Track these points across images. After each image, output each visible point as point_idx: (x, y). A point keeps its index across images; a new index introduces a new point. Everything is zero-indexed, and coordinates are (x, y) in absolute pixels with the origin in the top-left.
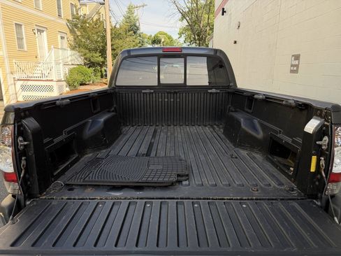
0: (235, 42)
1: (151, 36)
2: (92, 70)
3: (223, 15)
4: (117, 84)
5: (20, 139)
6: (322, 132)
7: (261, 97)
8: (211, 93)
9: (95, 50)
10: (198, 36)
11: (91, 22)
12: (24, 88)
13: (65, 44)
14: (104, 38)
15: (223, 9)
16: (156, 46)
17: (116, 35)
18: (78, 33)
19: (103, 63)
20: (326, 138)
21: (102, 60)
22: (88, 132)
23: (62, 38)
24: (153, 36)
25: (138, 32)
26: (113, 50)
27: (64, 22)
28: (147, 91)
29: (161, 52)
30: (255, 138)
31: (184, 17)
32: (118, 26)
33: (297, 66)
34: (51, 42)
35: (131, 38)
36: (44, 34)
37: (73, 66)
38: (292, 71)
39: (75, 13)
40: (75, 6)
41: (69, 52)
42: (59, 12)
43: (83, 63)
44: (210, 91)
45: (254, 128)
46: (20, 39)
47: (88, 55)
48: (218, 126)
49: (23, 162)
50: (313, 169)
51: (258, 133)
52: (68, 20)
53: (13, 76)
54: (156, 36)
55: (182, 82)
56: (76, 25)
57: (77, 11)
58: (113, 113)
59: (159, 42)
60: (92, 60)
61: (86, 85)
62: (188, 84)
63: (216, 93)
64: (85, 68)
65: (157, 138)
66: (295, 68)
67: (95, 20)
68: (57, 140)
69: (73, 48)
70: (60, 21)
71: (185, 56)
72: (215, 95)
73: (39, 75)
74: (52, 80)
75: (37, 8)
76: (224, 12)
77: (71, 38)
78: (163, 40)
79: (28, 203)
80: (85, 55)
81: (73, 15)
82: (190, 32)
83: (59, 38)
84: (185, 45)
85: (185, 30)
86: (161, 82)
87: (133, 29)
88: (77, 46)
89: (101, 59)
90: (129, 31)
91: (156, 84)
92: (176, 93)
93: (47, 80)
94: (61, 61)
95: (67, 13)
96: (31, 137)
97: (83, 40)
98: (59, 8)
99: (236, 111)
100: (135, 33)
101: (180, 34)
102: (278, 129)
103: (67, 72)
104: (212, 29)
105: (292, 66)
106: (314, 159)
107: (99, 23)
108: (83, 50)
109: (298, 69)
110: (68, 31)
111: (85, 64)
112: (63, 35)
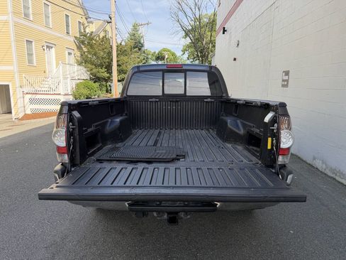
0: (235, 59)
1: (155, 53)
2: (97, 84)
3: (224, 33)
4: (128, 94)
5: (71, 124)
6: (274, 121)
7: (241, 102)
8: (207, 102)
9: (101, 66)
10: (201, 52)
11: (98, 39)
12: (32, 101)
13: (72, 60)
14: (110, 54)
15: (224, 28)
16: (160, 62)
17: (121, 51)
18: (85, 49)
19: (109, 78)
20: (276, 125)
21: (108, 75)
22: (108, 128)
23: (70, 54)
24: (157, 52)
25: (143, 49)
26: (118, 65)
27: (72, 39)
28: (154, 100)
29: (165, 68)
30: (238, 134)
31: (187, 35)
32: (123, 43)
33: (287, 81)
34: (59, 58)
35: (137, 55)
36: (53, 50)
37: (79, 81)
38: (283, 86)
39: (82, 31)
40: (83, 25)
41: (76, 67)
42: (68, 29)
43: (89, 78)
44: (205, 100)
45: (237, 126)
46: (30, 55)
47: (94, 70)
48: (213, 129)
49: (72, 140)
50: (269, 147)
51: (240, 130)
52: (76, 37)
53: (21, 90)
54: (160, 53)
55: (183, 92)
56: (83, 42)
57: (84, 29)
58: (126, 117)
59: (163, 58)
60: (98, 75)
62: (187, 94)
63: (211, 102)
64: (91, 83)
65: (161, 137)
66: (286, 83)
67: (101, 37)
68: (89, 130)
69: (80, 64)
70: (68, 38)
71: (185, 71)
72: (210, 104)
73: (47, 89)
74: (59, 94)
75: (47, 26)
76: (224, 31)
77: (78, 54)
78: (167, 57)
79: (73, 169)
80: (91, 70)
81: (80, 32)
82: (193, 49)
83: (67, 54)
84: (188, 62)
85: (189, 47)
86: (165, 93)
87: (138, 46)
88: (84, 61)
89: (106, 75)
90: (134, 48)
91: (161, 94)
92: (178, 101)
93: (55, 94)
94: (68, 76)
95: (74, 31)
96: (77, 124)
97: (89, 56)
98: (68, 26)
99: (227, 116)
100: (139, 49)
101: (184, 51)
102: (252, 125)
103: (74, 86)
104: (214, 46)
105: (283, 81)
106: (270, 140)
107: (105, 40)
108: (90, 66)
109: (288, 83)
110: (75, 48)
111: (91, 79)
112: (70, 51)
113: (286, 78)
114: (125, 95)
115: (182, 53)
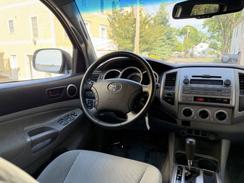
13: (105, 34)
18: (117, 25)
23: (103, 29)
24: (181, 29)
25: (168, 24)
27: (106, 17)
34: (93, 33)
42: (102, 8)
52: (109, 15)
56: (114, 19)
59: (185, 33)
69: (111, 38)
70: (102, 16)
75: (83, 6)
77: (111, 29)
83: (100, 29)
98: (102, 5)
110: (108, 24)
112: (104, 27)
115: (203, 27)
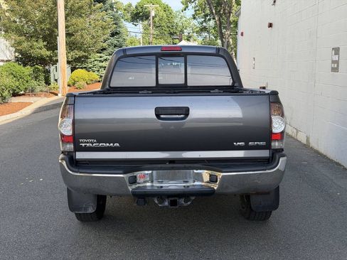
0: (270, 25)
4: (111, 85)
9: (36, 36)
17: (73, 10)
19: (51, 57)
21: (49, 53)
24: (134, 5)
26: (68, 35)
28: (145, 92)
29: (159, 51)
33: (337, 62)
38: (333, 70)
44: (212, 91)
54: (140, 6)
55: (182, 82)
59: (146, 16)
60: (31, 52)
61: (20, 95)
62: (188, 84)
66: (336, 66)
71: (185, 55)
86: (160, 82)
89: (46, 53)
91: (154, 84)
101: (186, 3)
105: (333, 62)
109: (338, 66)
111: (17, 60)
113: (336, 58)
114: (108, 87)
115: (184, 6)
